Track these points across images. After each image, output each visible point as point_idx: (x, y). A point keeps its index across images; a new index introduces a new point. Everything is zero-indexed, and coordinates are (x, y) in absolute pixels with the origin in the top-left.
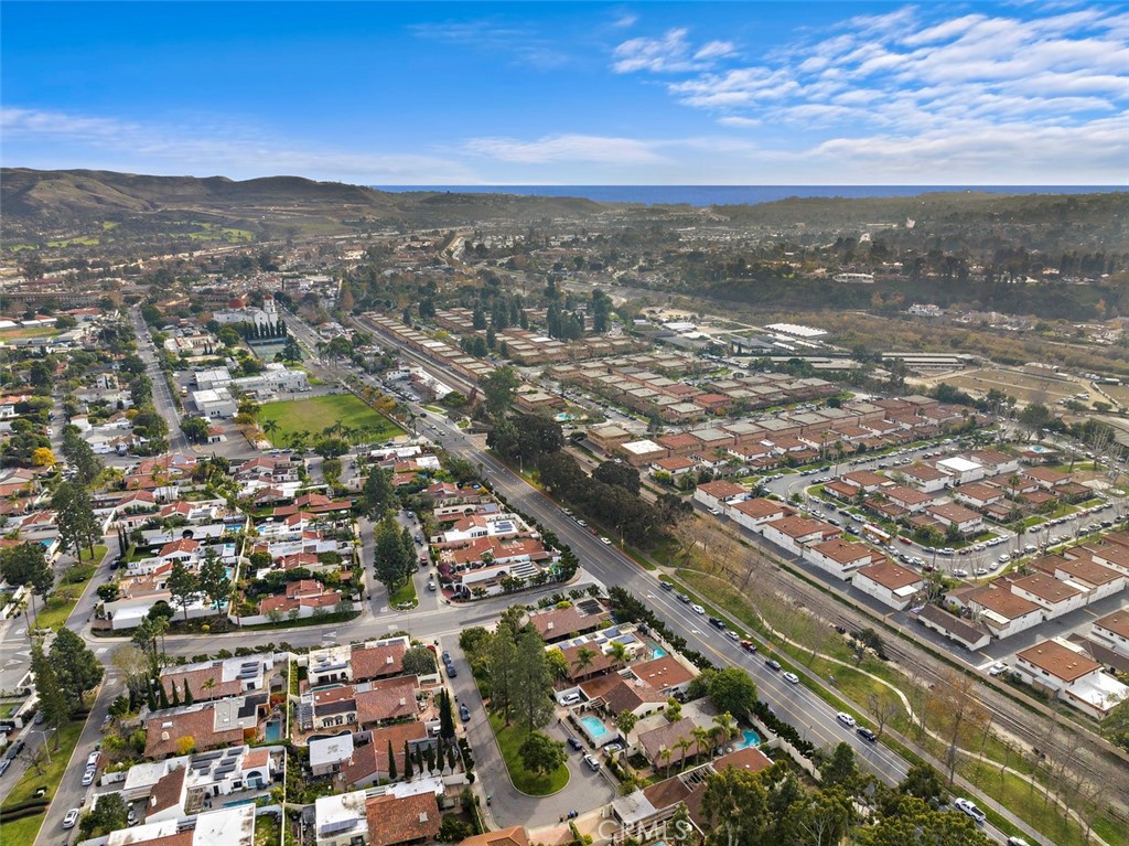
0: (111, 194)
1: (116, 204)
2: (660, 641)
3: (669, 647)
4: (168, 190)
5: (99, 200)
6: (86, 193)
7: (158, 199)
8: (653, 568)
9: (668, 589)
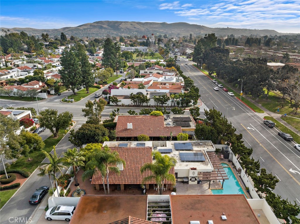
0: (138, 26)
1: (138, 29)
2: (240, 171)
3: (249, 183)
4: (152, 26)
5: (135, 28)
6: (132, 26)
7: (149, 28)
8: (260, 111)
9: (271, 126)
